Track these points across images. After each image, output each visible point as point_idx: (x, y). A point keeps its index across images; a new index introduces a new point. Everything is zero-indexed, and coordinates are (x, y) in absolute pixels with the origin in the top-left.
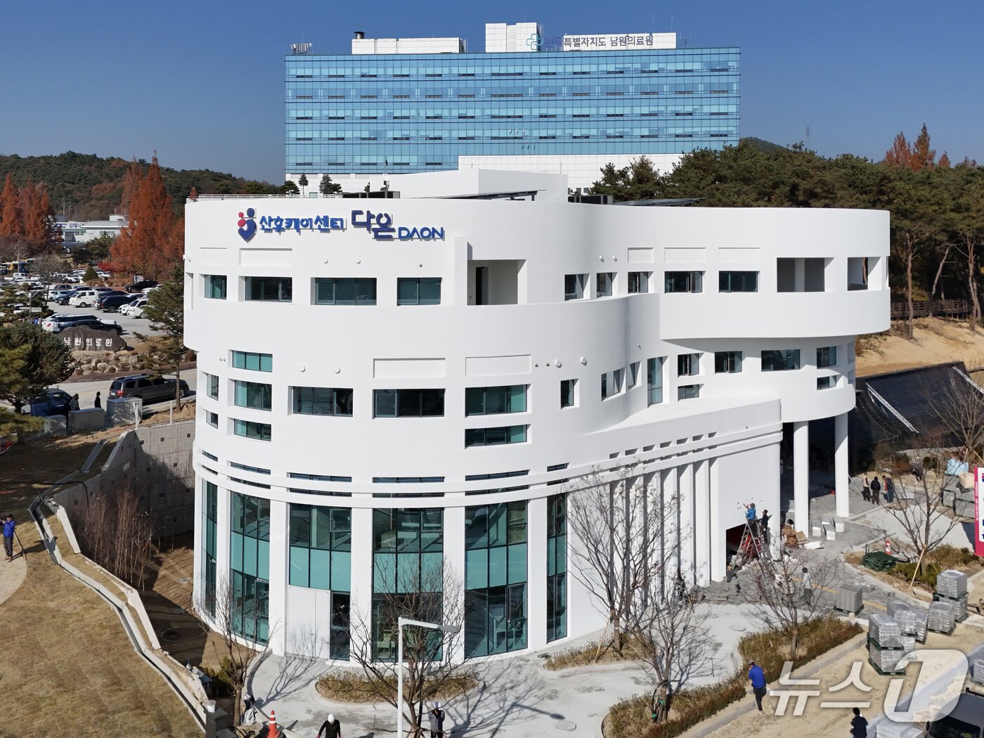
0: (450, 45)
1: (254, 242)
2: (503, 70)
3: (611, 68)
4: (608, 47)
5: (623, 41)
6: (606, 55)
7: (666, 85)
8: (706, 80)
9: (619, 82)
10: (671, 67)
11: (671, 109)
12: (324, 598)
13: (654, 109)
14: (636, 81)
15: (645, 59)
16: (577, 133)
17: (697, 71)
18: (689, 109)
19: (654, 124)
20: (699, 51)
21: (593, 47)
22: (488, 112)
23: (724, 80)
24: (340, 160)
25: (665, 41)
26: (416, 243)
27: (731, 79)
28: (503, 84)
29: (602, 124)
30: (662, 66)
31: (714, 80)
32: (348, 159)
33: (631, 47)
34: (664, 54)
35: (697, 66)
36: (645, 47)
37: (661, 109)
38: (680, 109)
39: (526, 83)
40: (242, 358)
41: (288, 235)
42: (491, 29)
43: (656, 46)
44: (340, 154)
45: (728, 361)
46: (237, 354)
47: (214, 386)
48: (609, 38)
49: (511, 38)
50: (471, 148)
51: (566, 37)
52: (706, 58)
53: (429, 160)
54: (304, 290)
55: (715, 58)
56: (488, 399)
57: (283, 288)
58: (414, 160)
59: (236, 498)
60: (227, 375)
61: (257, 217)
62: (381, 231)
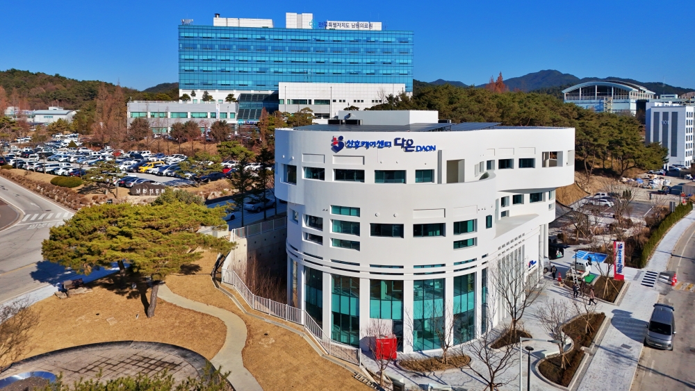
0: (268, 23)
1: (340, 153)
2: (297, 38)
3: (352, 39)
4: (350, 28)
5: (358, 26)
6: (350, 32)
7: (379, 48)
8: (398, 47)
9: (356, 46)
10: (381, 40)
11: (381, 60)
12: (389, 324)
13: (373, 60)
14: (364, 46)
15: (368, 36)
16: (335, 71)
17: (394, 42)
18: (389, 61)
19: (373, 68)
20: (394, 32)
21: (342, 28)
22: (289, 59)
23: (406, 47)
24: (210, 82)
25: (377, 26)
26: (423, 152)
27: (410, 47)
28: (298, 45)
30: (377, 39)
31: (402, 47)
32: (214, 82)
33: (361, 29)
34: (376, 33)
35: (393, 40)
36: (368, 29)
37: (376, 60)
38: (385, 61)
39: (309, 45)
40: (338, 209)
41: (362, 150)
42: (288, 15)
43: (373, 29)
44: (209, 79)
45: (517, 200)
46: (334, 207)
47: (316, 222)
48: (350, 23)
49: (300, 21)
50: (281, 78)
51: (328, 22)
52: (398, 36)
53: (259, 83)
54: (370, 177)
55: (402, 36)
56: (461, 227)
57: (359, 175)
58: (250, 83)
59: (334, 276)
60: (329, 218)
61: (345, 141)
62: (408, 146)
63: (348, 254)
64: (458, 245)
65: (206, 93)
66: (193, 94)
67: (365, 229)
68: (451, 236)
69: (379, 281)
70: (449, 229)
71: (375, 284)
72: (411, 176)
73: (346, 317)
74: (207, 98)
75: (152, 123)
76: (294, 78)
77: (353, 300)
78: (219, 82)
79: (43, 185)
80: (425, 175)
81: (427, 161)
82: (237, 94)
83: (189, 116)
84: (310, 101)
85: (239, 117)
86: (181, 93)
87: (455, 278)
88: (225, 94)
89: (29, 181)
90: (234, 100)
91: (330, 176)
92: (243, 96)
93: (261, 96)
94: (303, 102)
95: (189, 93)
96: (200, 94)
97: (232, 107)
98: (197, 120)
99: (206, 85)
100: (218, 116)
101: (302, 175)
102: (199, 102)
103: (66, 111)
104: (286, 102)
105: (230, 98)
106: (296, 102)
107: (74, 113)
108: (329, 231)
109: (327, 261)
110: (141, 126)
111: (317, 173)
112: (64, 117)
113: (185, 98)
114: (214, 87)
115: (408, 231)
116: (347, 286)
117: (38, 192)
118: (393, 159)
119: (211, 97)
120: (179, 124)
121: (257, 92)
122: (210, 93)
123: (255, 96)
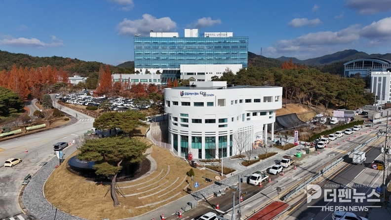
0: (176, 35)
1: (183, 96)
2: (190, 42)
3: (217, 42)
4: (216, 36)
5: (220, 35)
6: (216, 38)
7: (230, 46)
8: (240, 45)
9: (219, 45)
10: (232, 42)
11: (231, 52)
12: (198, 150)
13: (227, 52)
14: (223, 45)
15: (225, 40)
16: (208, 58)
17: (238, 43)
18: (236, 52)
19: (227, 56)
20: (238, 38)
21: (212, 36)
22: (186, 53)
23: (244, 45)
24: (149, 65)
25: (230, 34)
26: (210, 96)
28: (190, 45)
29: (215, 56)
30: (230, 41)
32: (151, 64)
33: (222, 36)
34: (230, 38)
35: (238, 41)
36: (225, 36)
37: (229, 52)
38: (234, 52)
39: (196, 45)
40: (182, 115)
41: (190, 96)
42: (186, 31)
43: (228, 36)
44: (149, 63)
45: (255, 114)
46: (181, 114)
47: (176, 119)
48: (216, 33)
49: (191, 33)
50: (182, 62)
51: (205, 33)
52: (240, 40)
53: (172, 65)
54: (192, 104)
55: (242, 40)
56: (222, 120)
57: (189, 104)
58: (167, 65)
59: (182, 136)
60: (179, 117)
61: (184, 93)
62: (205, 95)
63: (185, 129)
64: (220, 126)
65: (147, 70)
66: (141, 71)
67: (190, 121)
68: (217, 123)
69: (194, 137)
70: (217, 121)
71: (193, 138)
72: (205, 104)
73: (185, 148)
74: (147, 72)
75: (123, 84)
76: (188, 62)
77: (187, 143)
78: (153, 65)
79: (83, 110)
80: (210, 104)
81: (211, 99)
82: (161, 70)
83: (139, 81)
84: (195, 73)
85: (162, 81)
86: (136, 70)
87: (219, 137)
88: (156, 70)
89: (77, 108)
90: (160, 73)
91: (180, 104)
92: (164, 71)
93: (172, 71)
94: (192, 74)
95: (139, 70)
96: (144, 70)
97: (159, 77)
98: (142, 83)
99: (147, 66)
100: (152, 80)
101: (171, 104)
102: (144, 74)
103: (82, 78)
104: (184, 74)
105: (158, 72)
106: (188, 74)
107: (86, 79)
108: (179, 122)
109: (179, 131)
110: (118, 85)
111: (176, 103)
112: (81, 81)
113: (138, 72)
114: (150, 67)
115: (203, 121)
116: (185, 138)
117: (82, 112)
118: (200, 99)
119: (149, 72)
120: (135, 85)
121: (171, 69)
122: (149, 70)
123: (170, 71)
